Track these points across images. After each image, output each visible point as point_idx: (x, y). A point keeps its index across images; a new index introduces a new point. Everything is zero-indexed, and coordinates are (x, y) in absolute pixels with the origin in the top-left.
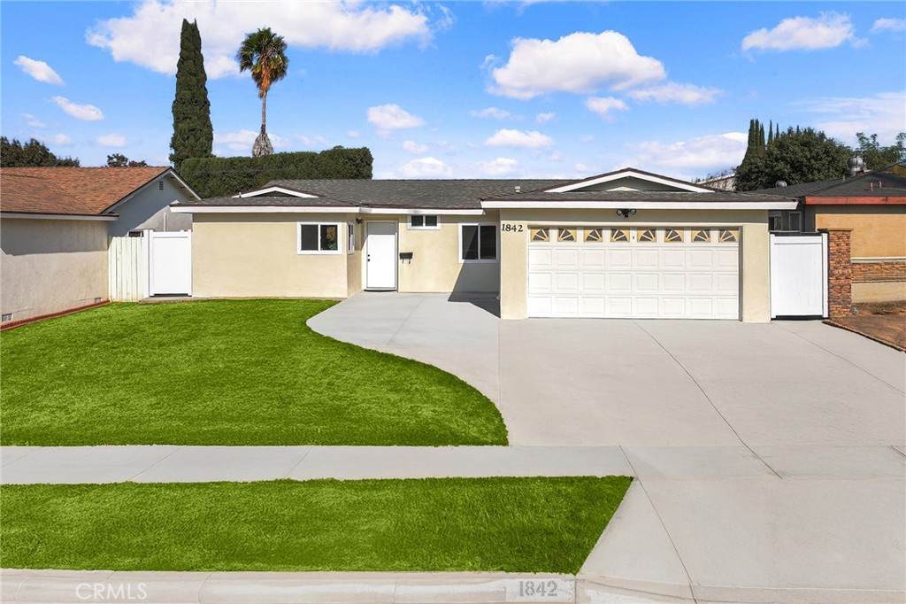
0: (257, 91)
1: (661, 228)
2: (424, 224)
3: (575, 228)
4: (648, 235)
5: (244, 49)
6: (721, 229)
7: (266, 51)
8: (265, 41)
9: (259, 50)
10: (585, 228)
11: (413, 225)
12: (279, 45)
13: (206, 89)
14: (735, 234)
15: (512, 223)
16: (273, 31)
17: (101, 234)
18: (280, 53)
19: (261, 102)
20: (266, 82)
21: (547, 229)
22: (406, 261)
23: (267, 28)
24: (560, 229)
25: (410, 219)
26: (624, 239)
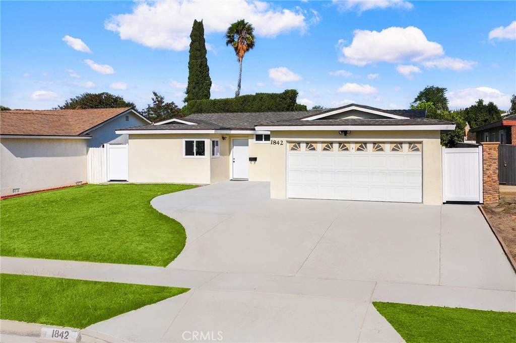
0: (236, 58)
1: (370, 142)
2: (263, 140)
3: (316, 142)
4: (362, 146)
5: (229, 33)
6: (410, 143)
7: (241, 33)
8: (240, 28)
9: (237, 32)
10: (323, 142)
11: (256, 140)
12: (249, 30)
13: (206, 59)
14: (419, 146)
15: (277, 139)
16: (246, 22)
17: (82, 147)
18: (250, 34)
19: (238, 64)
20: (242, 52)
21: (299, 143)
22: (253, 162)
23: (242, 19)
24: (307, 143)
25: (255, 137)
26: (347, 149)
